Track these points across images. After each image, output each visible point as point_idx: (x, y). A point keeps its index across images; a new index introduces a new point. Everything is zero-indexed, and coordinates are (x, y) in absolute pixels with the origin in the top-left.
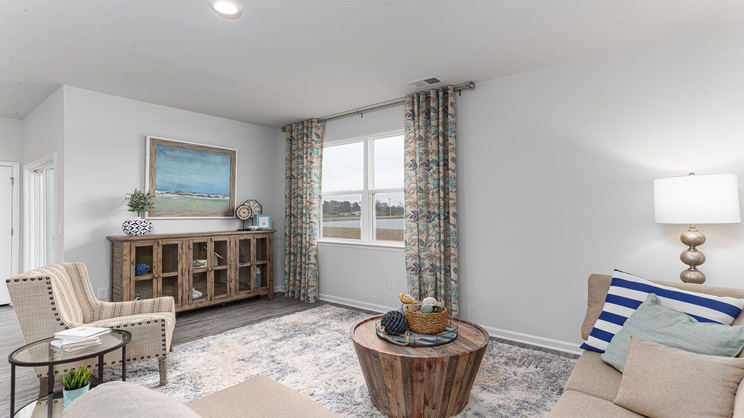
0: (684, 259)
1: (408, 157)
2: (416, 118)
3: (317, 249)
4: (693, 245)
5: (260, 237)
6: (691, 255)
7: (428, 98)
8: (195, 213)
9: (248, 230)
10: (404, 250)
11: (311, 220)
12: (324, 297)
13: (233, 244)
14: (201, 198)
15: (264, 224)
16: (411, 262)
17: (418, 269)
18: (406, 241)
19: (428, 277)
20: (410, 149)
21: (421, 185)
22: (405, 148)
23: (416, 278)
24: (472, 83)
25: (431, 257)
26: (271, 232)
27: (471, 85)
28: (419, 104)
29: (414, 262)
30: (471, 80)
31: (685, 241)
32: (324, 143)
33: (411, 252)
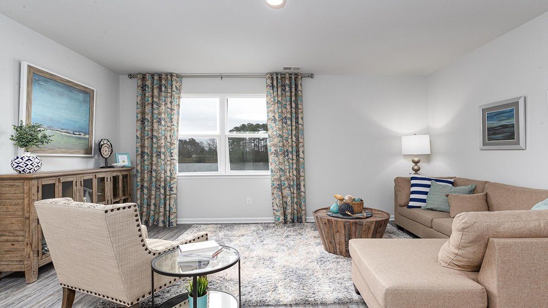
0: (413, 169)
1: (270, 114)
2: (275, 89)
3: (177, 182)
4: (416, 163)
5: (125, 173)
6: (416, 167)
7: (283, 78)
8: (63, 150)
9: (112, 167)
10: (270, 177)
11: (172, 158)
12: (181, 221)
13: (109, 180)
14: (67, 134)
15: (124, 162)
16: (276, 183)
17: (280, 187)
18: (272, 170)
19: (286, 192)
20: (271, 109)
21: (281, 133)
22: (268, 108)
23: (280, 193)
24: (312, 74)
25: (287, 179)
26: (130, 170)
27: (311, 76)
28: (277, 81)
29: (278, 183)
30: (311, 72)
31: (414, 162)
32: (182, 95)
33: (276, 177)
